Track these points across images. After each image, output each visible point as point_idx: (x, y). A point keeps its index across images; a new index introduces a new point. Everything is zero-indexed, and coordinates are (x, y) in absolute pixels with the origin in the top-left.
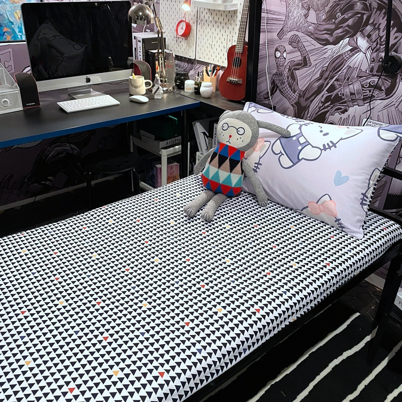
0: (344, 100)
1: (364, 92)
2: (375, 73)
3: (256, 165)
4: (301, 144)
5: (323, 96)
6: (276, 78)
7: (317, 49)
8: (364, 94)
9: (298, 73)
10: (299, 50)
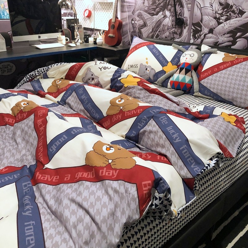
1: (170, 36)
2: (174, 27)
7: (150, 18)
9: (142, 30)
10: (142, 19)
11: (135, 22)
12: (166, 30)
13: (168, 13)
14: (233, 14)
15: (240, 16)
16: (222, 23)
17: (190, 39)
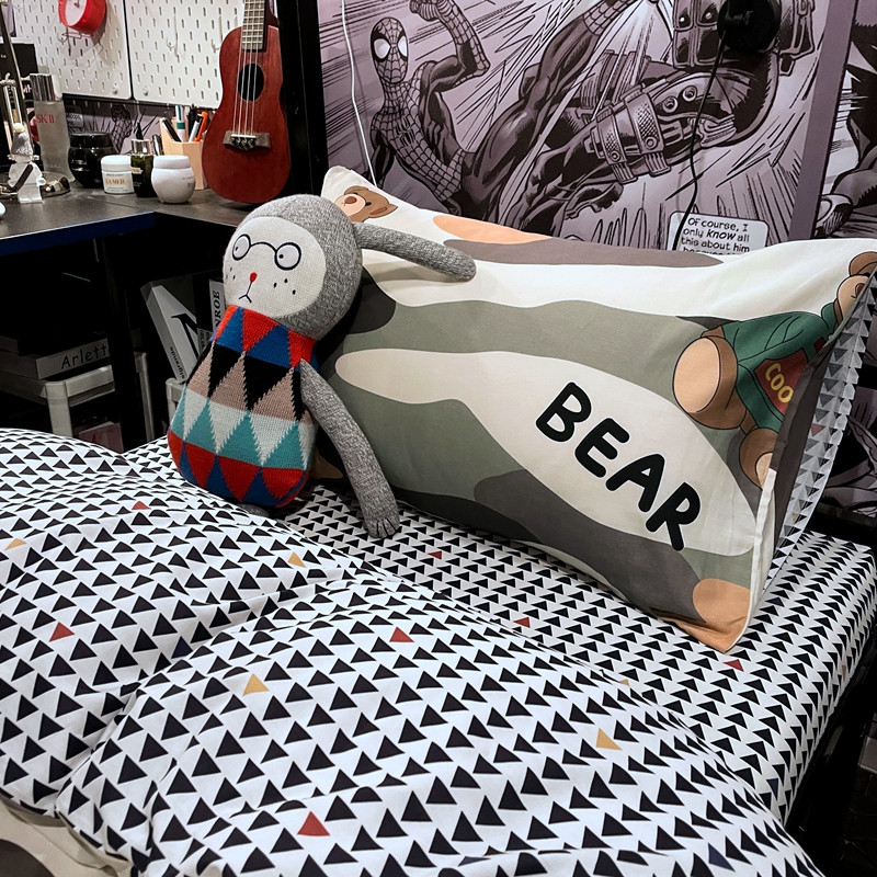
0: (605, 165)
1: (664, 127)
2: (693, 62)
5: (535, 161)
6: (383, 126)
7: (501, 13)
8: (666, 136)
9: (450, 98)
10: (445, 25)
11: (394, 50)
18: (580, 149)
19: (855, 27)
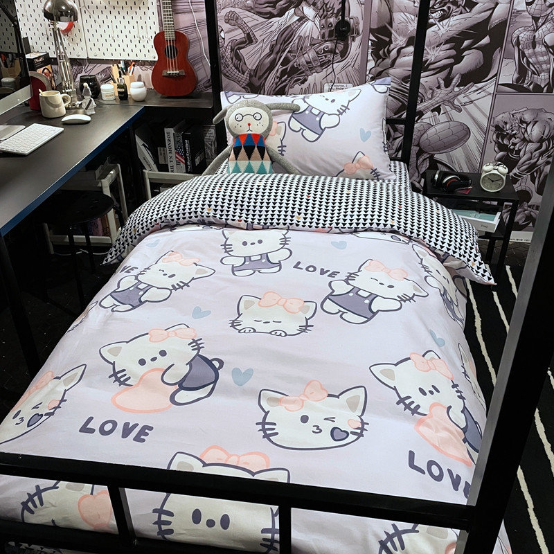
0: (301, 70)
1: (320, 58)
2: (327, 39)
3: (280, 149)
4: (317, 116)
5: (277, 71)
7: (261, 23)
8: (321, 61)
9: (243, 52)
10: (240, 27)
12: (306, 47)
13: (309, 11)
14: (454, 8)
15: (468, 10)
16: (433, 25)
17: (367, 61)
18: (293, 66)
19: (371, 29)
